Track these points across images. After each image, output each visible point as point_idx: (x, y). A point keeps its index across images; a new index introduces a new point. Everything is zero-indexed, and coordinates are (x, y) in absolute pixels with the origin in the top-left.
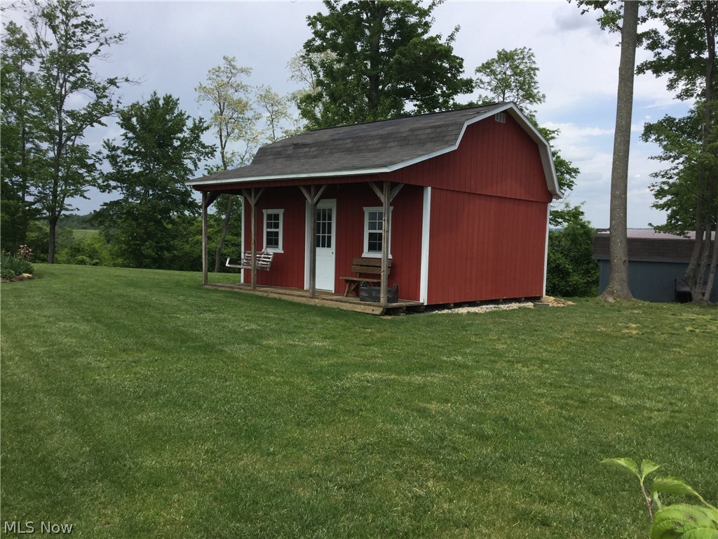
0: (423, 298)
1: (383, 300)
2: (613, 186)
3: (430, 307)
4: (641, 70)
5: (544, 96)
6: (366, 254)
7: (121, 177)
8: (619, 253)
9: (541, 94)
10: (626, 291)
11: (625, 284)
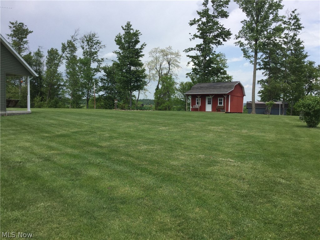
0: (229, 111)
1: (225, 111)
2: (252, 93)
3: (230, 113)
4: (257, 69)
5: (228, 66)
6: (218, 105)
7: (104, 88)
8: (254, 106)
9: (227, 66)
10: (255, 113)
11: (255, 112)
